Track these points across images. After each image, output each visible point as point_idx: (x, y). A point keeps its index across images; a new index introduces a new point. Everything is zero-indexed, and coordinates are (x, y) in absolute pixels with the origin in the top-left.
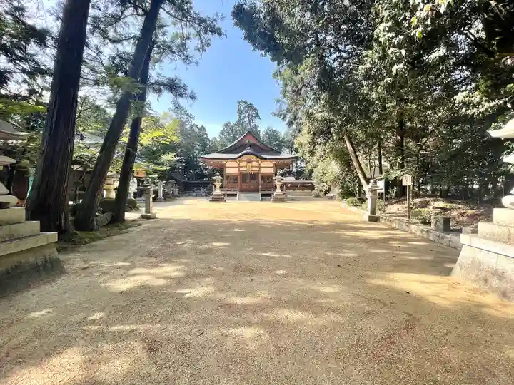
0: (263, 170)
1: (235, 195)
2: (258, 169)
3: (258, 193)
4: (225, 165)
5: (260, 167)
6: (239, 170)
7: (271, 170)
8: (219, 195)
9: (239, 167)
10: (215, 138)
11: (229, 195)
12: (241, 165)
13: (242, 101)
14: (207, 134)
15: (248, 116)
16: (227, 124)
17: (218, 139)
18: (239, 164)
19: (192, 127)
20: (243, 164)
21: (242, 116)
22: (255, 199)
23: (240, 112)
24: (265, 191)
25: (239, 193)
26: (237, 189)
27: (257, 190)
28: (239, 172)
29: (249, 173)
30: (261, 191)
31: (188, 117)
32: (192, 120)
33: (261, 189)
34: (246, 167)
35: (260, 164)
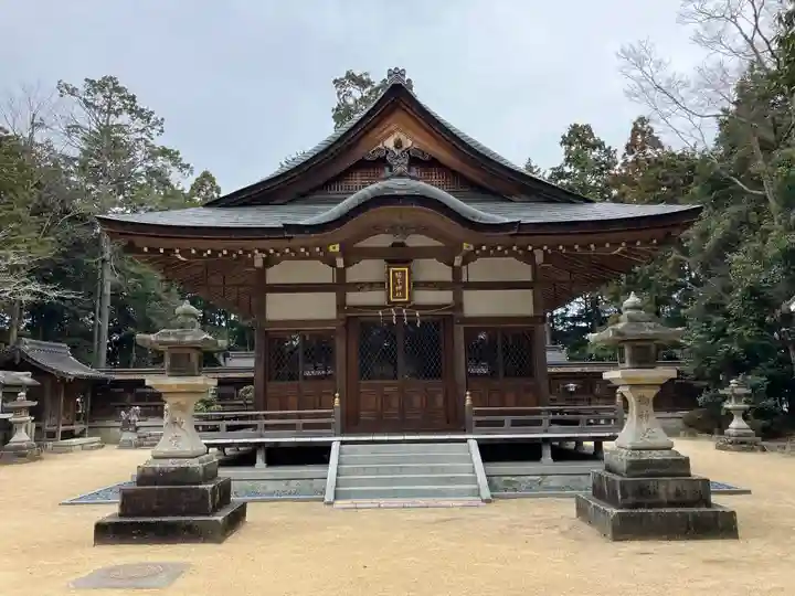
0: (478, 305)
1: (319, 455)
2: (446, 297)
3: (465, 441)
4: (262, 273)
5: (458, 285)
6: (341, 305)
7: (520, 304)
9: (341, 286)
11: (279, 456)
12: (355, 274)
13: (350, 76)
22: (444, 484)
24: (501, 424)
25: (343, 443)
26: (328, 415)
27: (451, 422)
28: (342, 316)
29: (400, 317)
30: (479, 424)
31: (138, 120)
32: (154, 132)
33: (478, 413)
34: (381, 285)
35: (457, 272)
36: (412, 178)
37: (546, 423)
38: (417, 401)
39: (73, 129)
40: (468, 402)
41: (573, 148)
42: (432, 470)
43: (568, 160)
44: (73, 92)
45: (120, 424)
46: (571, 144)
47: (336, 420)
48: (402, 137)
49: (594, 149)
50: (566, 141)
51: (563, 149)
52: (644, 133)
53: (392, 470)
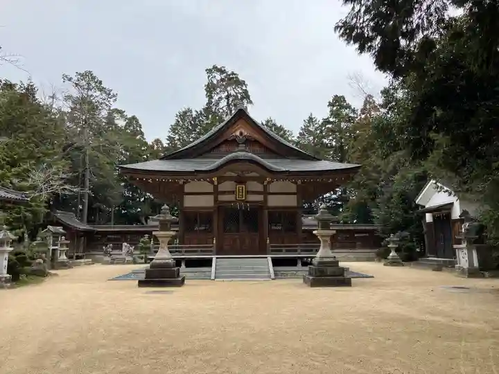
0: (274, 201)
1: (208, 263)
2: (260, 198)
3: (266, 258)
4: (182, 187)
5: (266, 193)
6: (216, 200)
7: (291, 201)
8: (165, 266)
9: (216, 193)
10: (158, 141)
11: (191, 263)
12: (222, 188)
13: (215, 67)
14: (142, 134)
15: (228, 97)
16: (185, 113)
17: (165, 143)
18: (216, 187)
19: (111, 113)
20: (227, 186)
21: (216, 97)
22: (255, 274)
23: (210, 89)
24: (281, 251)
25: (217, 258)
26: (211, 247)
27: (261, 250)
28: (217, 206)
29: (241, 207)
30: (272, 251)
31: (104, 95)
32: (112, 100)
33: (272, 247)
34: (233, 192)
35: (265, 187)
36: (247, 152)
37: (299, 251)
38: (247, 241)
39: (68, 98)
40: (268, 242)
41: (335, 108)
42: (253, 268)
43: (332, 115)
44: (70, 79)
45: (102, 253)
46: (334, 106)
47: (214, 249)
48: (243, 131)
49: (346, 109)
50: (330, 104)
51: (329, 109)
52: (370, 103)
53: (237, 268)
